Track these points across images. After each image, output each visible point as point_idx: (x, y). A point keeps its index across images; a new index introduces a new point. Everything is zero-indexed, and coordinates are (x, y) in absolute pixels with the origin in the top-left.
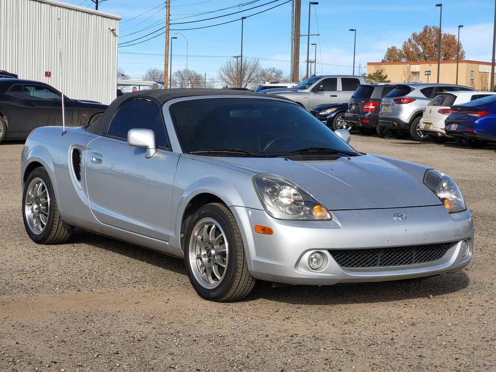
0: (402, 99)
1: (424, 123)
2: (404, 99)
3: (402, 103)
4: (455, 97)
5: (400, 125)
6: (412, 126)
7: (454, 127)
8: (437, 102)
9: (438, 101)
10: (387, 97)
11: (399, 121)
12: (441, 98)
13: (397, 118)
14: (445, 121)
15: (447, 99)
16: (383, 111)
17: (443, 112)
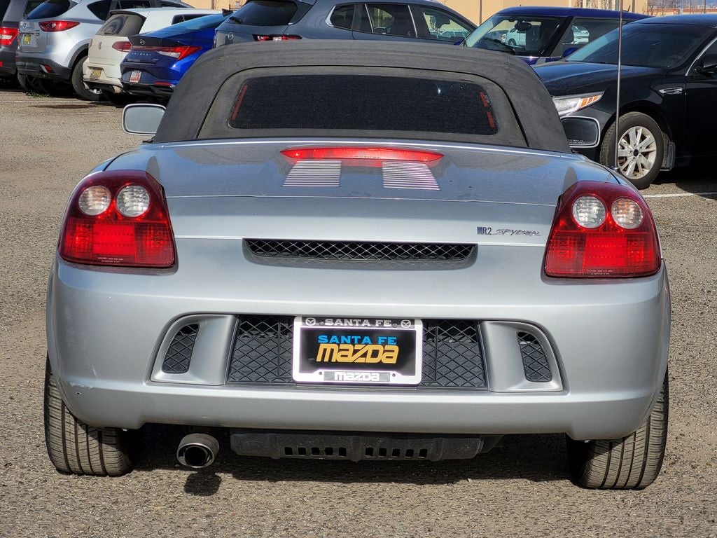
0: (54, 22)
1: (90, 68)
2: (57, 23)
3: (54, 30)
4: (143, 19)
5: (52, 71)
6: (74, 73)
7: (135, 77)
8: (110, 29)
9: (114, 26)
10: (28, 19)
11: (49, 64)
12: (118, 22)
13: (47, 58)
14: (121, 66)
15: (129, 23)
16: (22, 45)
17: (121, 46)
